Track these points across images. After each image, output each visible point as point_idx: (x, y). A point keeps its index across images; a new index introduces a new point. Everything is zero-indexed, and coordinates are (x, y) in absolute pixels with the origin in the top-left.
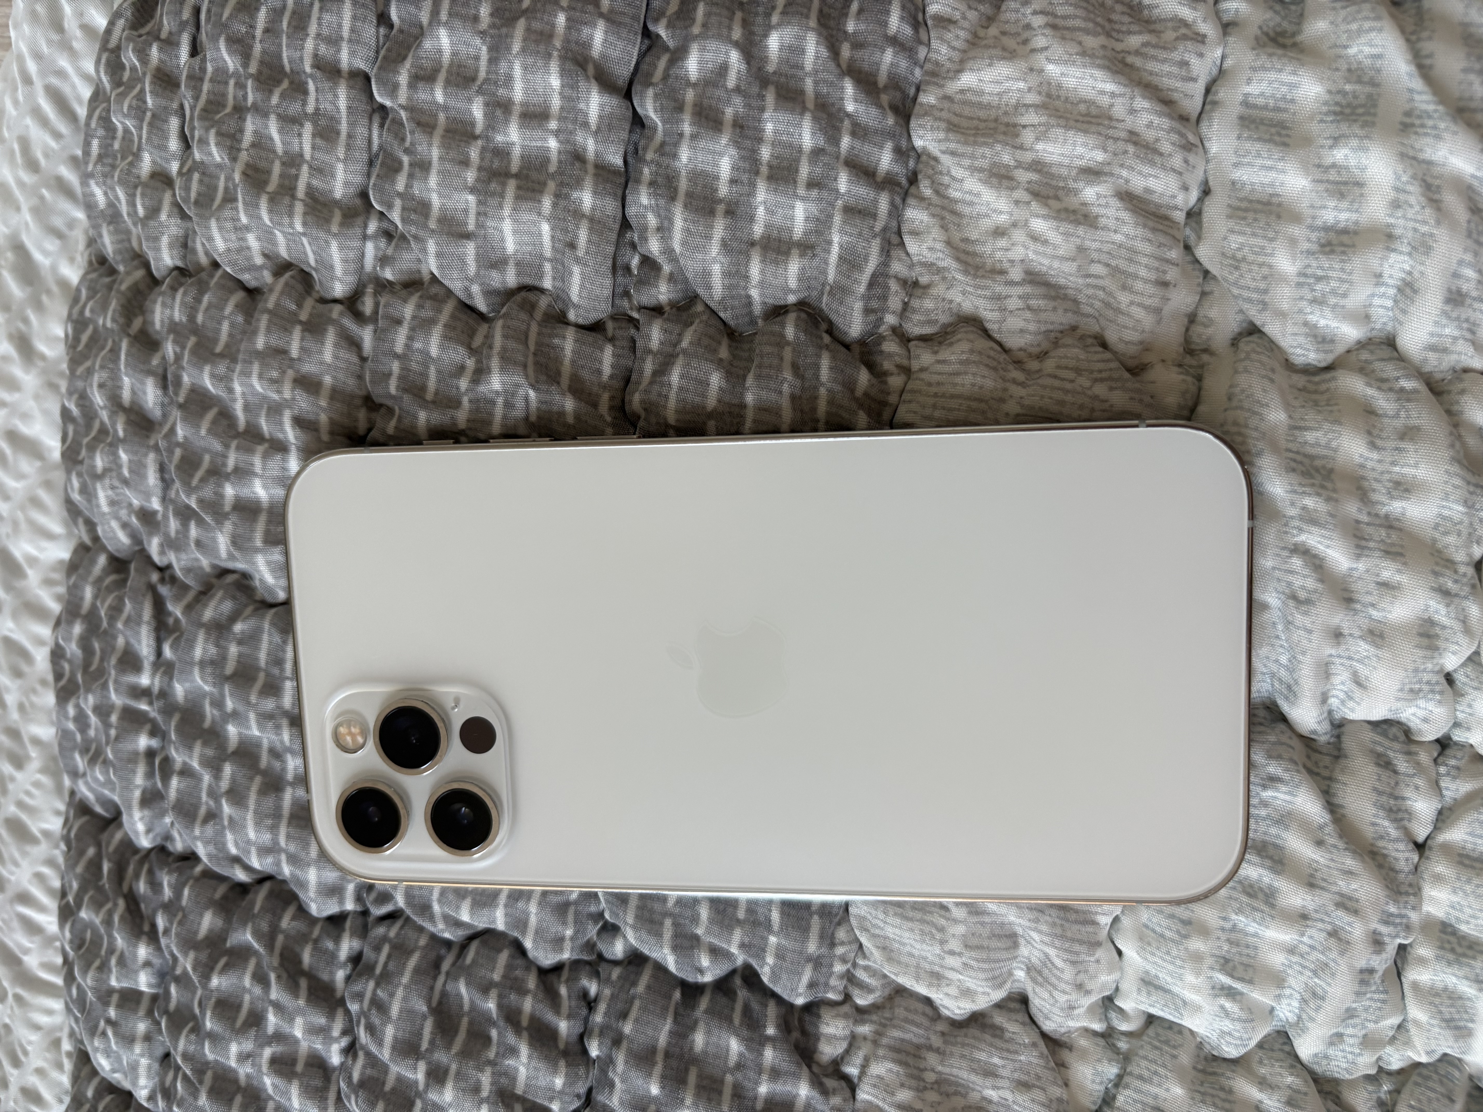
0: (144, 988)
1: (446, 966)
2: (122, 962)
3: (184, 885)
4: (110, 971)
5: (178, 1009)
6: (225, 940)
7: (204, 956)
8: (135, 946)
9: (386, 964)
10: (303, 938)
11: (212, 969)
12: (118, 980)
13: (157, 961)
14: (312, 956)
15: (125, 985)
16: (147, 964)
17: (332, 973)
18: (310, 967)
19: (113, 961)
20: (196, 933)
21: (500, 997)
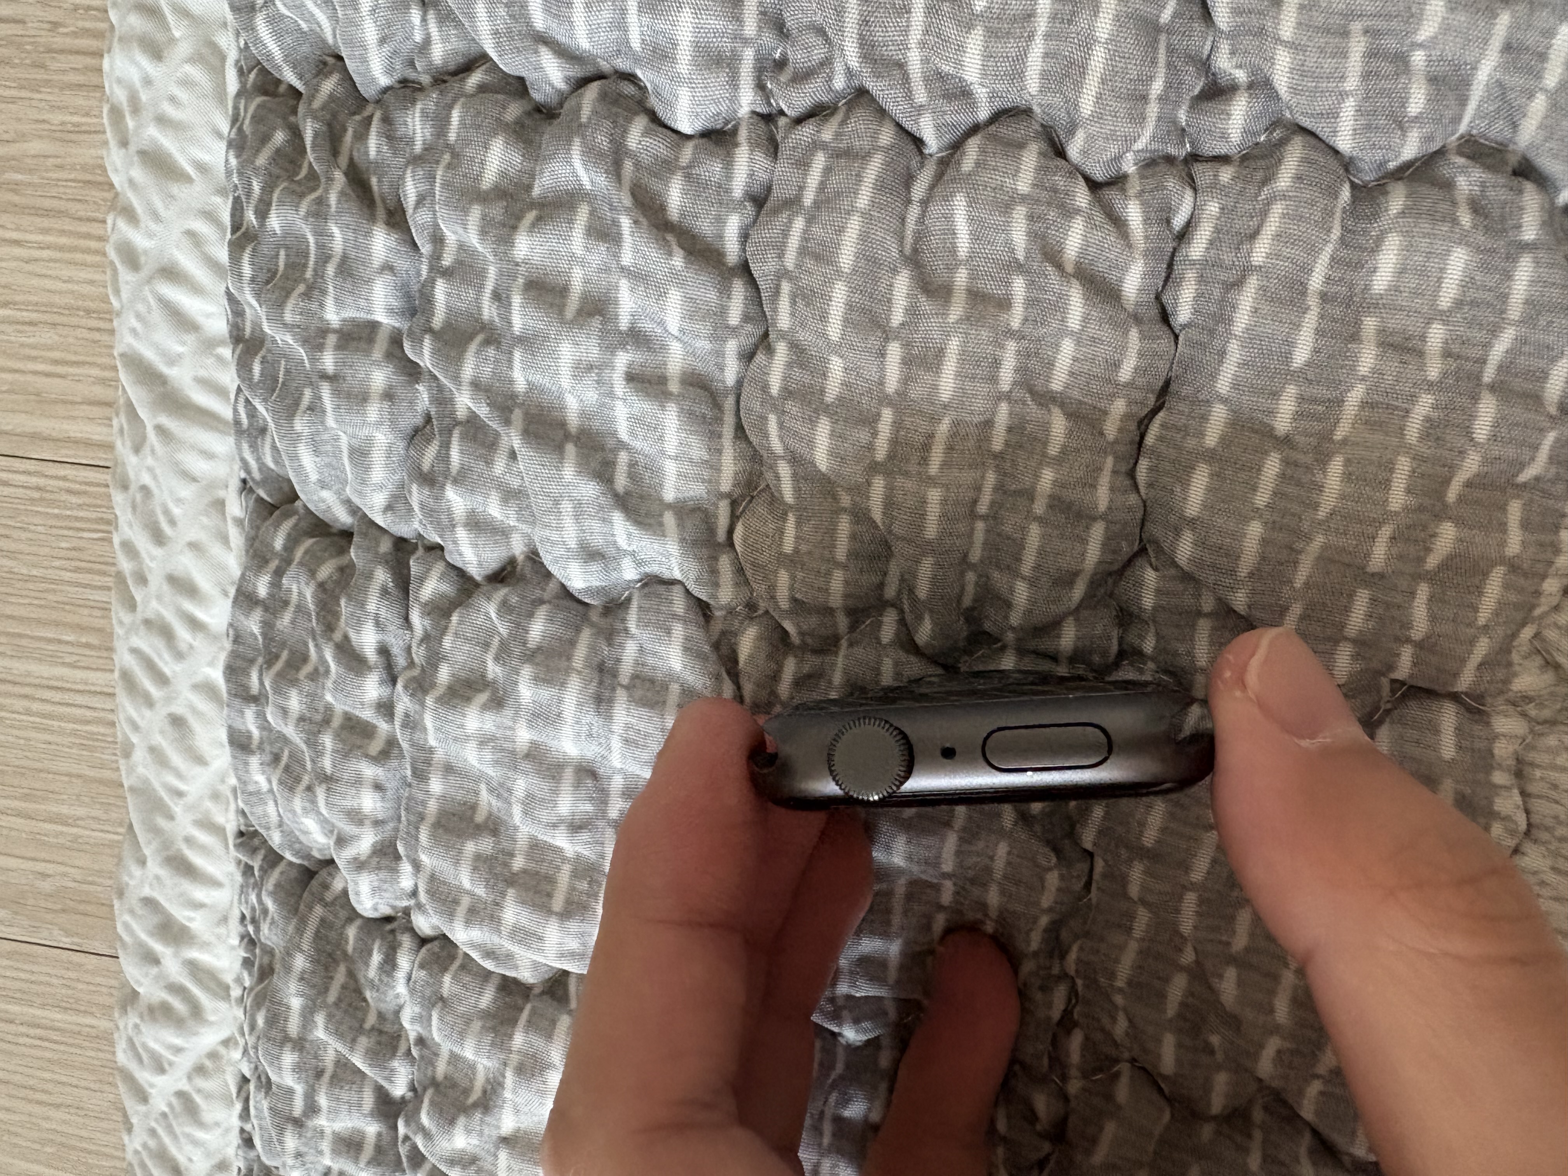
0: (381, 317)
1: (919, 190)
2: (346, 269)
3: (450, 107)
4: (324, 292)
5: (448, 325)
6: (529, 188)
7: (497, 211)
8: (368, 234)
9: (822, 187)
10: (666, 167)
11: (514, 228)
12: (339, 303)
13: (402, 264)
14: (685, 192)
15: (350, 313)
16: (388, 268)
17: (720, 221)
18: (682, 215)
19: (331, 270)
20: (478, 178)
21: (1031, 218)
